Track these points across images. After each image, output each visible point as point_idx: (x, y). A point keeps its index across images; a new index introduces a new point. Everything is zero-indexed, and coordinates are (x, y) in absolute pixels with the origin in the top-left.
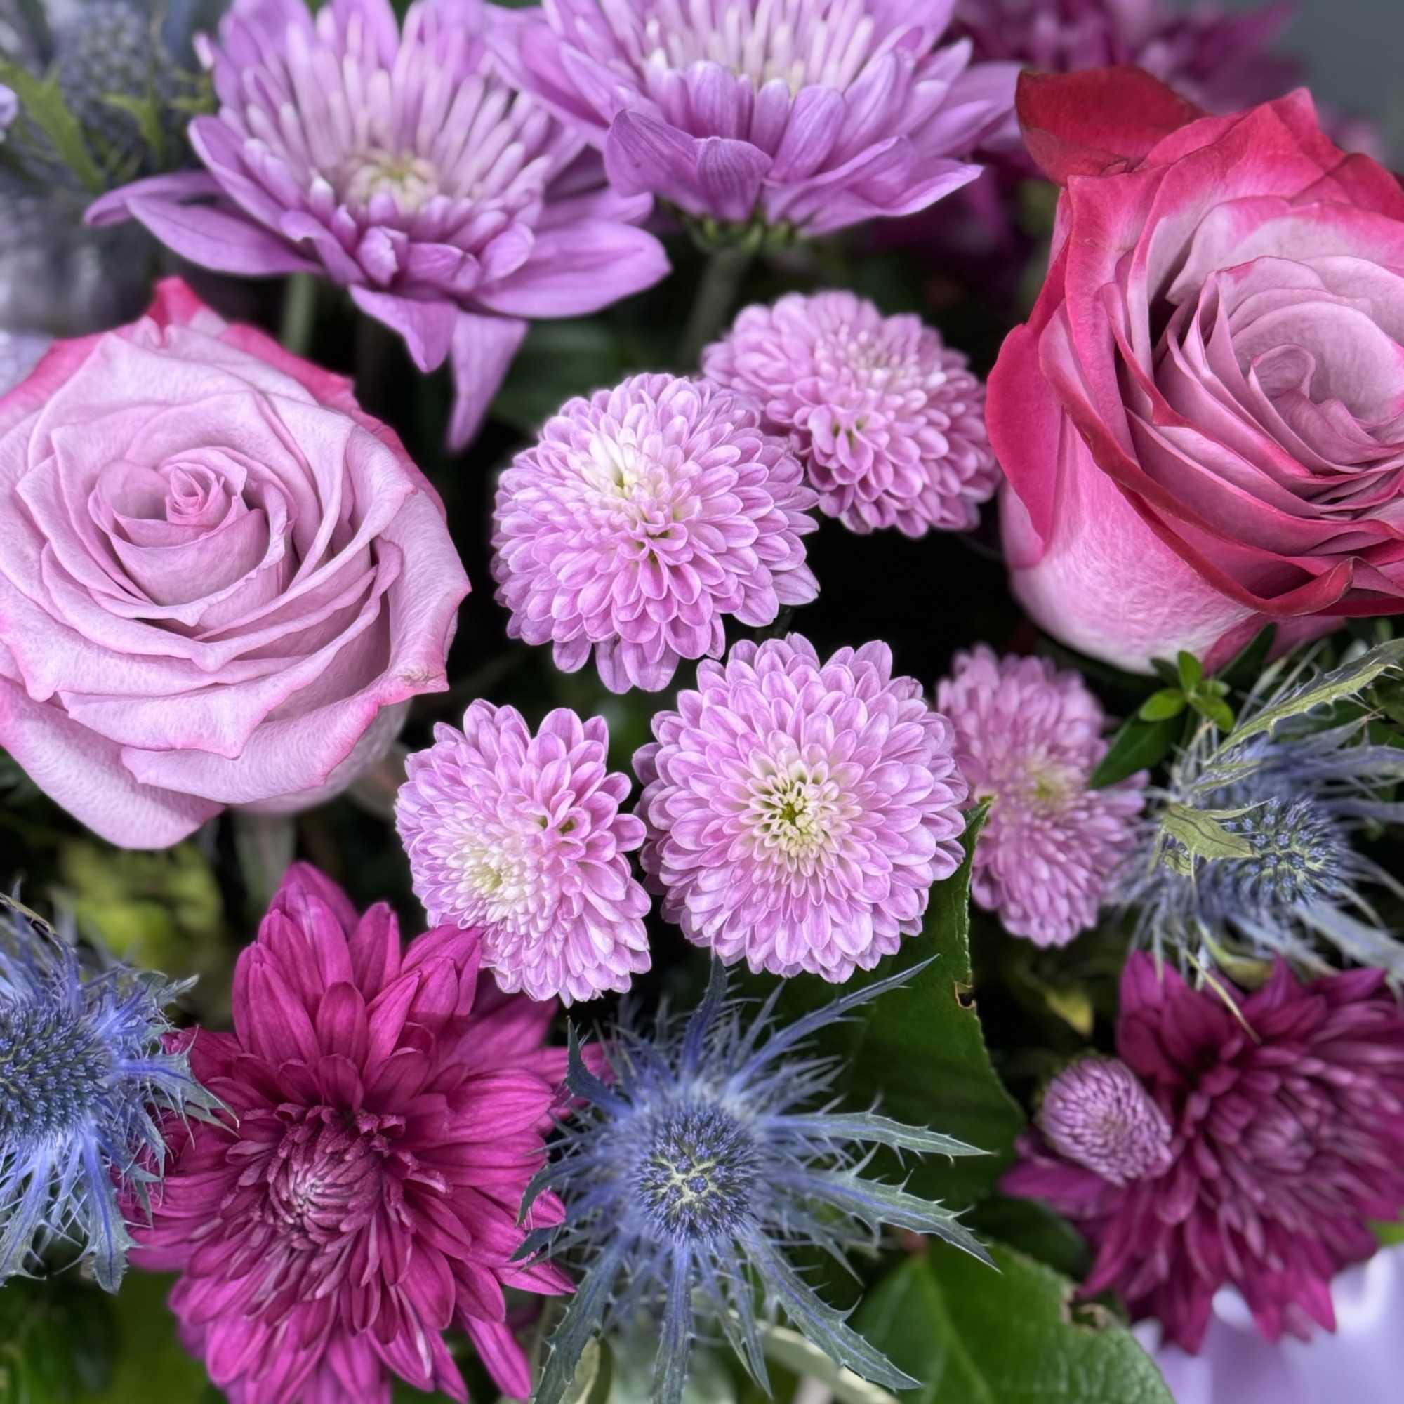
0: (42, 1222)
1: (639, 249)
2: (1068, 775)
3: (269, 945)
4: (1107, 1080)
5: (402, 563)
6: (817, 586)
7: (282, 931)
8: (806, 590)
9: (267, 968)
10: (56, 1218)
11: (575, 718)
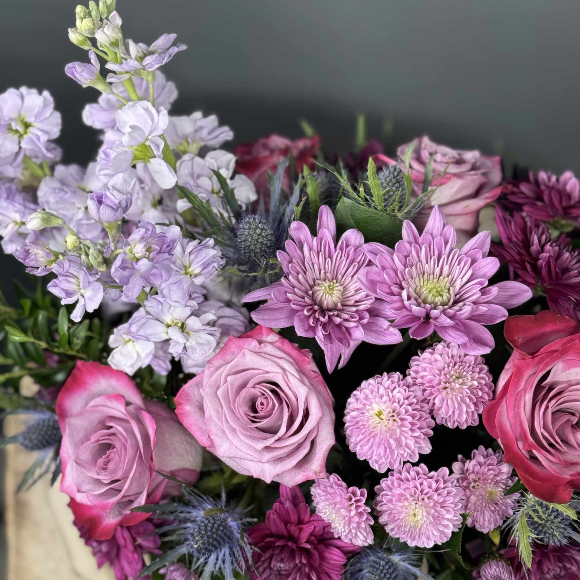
0: (213, 569)
1: (396, 335)
2: (499, 491)
3: (276, 511)
4: (498, 569)
5: (318, 432)
6: (431, 448)
7: (279, 508)
8: (427, 449)
9: (275, 516)
10: (217, 568)
11: (358, 489)
